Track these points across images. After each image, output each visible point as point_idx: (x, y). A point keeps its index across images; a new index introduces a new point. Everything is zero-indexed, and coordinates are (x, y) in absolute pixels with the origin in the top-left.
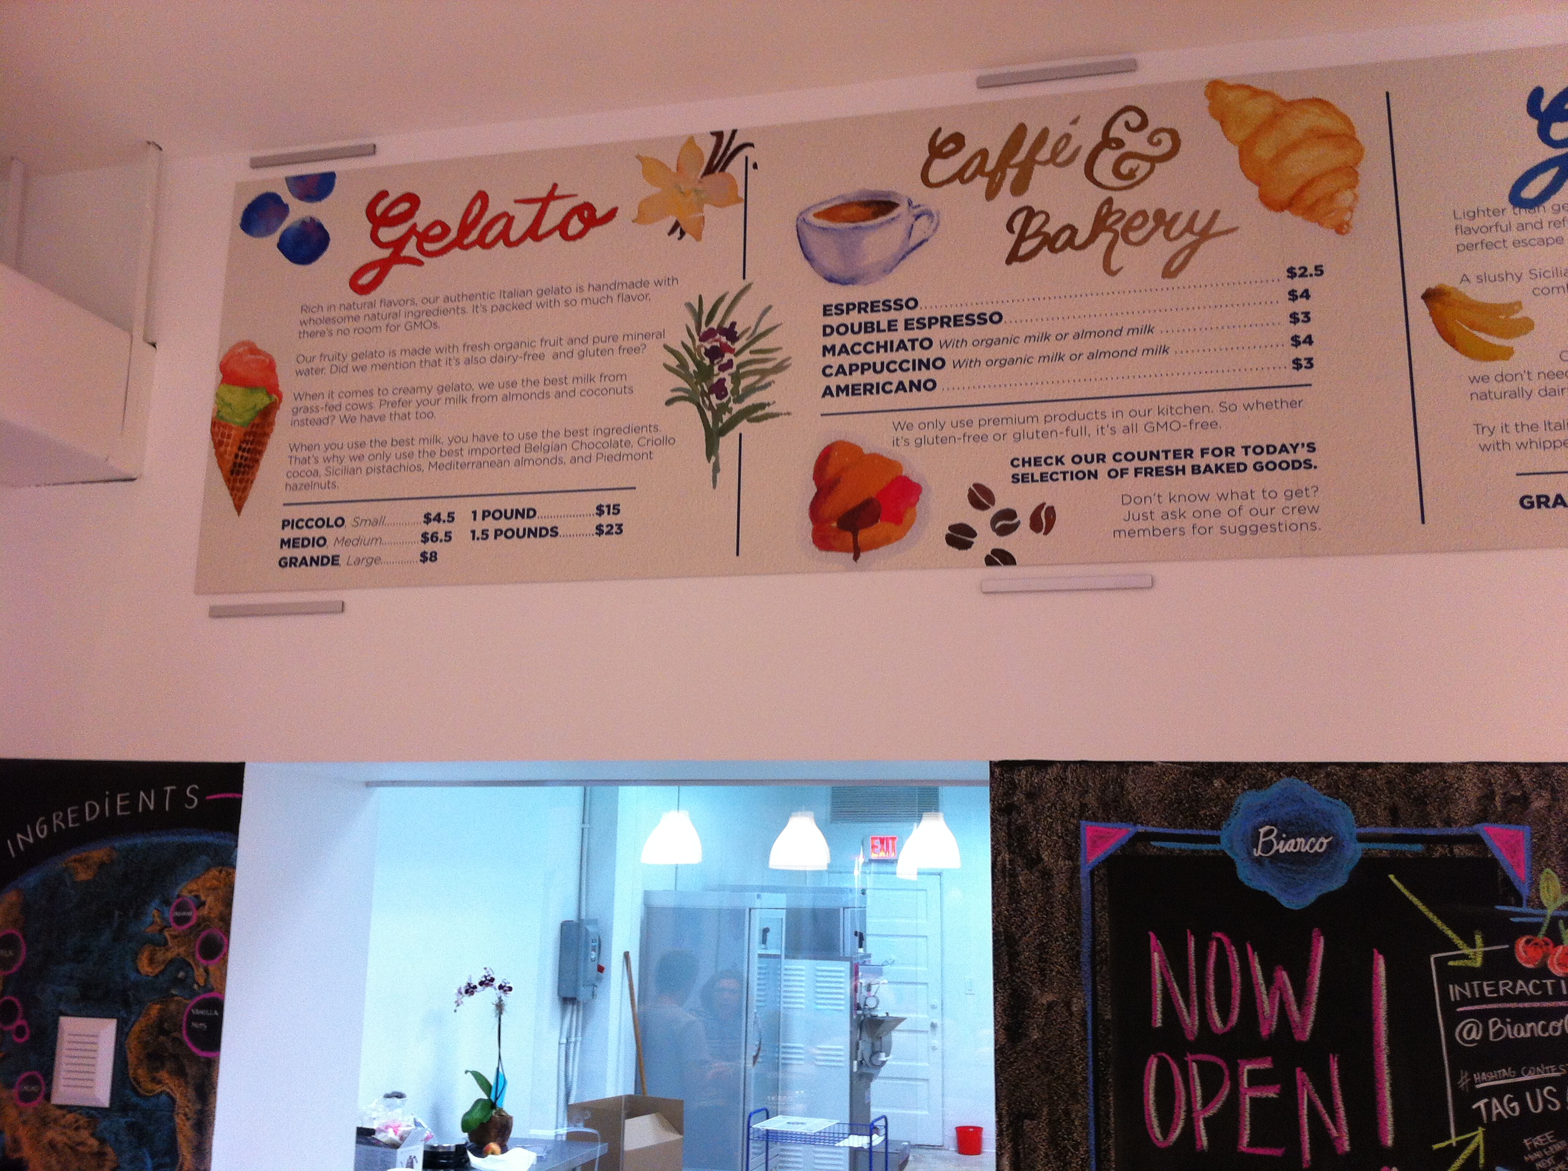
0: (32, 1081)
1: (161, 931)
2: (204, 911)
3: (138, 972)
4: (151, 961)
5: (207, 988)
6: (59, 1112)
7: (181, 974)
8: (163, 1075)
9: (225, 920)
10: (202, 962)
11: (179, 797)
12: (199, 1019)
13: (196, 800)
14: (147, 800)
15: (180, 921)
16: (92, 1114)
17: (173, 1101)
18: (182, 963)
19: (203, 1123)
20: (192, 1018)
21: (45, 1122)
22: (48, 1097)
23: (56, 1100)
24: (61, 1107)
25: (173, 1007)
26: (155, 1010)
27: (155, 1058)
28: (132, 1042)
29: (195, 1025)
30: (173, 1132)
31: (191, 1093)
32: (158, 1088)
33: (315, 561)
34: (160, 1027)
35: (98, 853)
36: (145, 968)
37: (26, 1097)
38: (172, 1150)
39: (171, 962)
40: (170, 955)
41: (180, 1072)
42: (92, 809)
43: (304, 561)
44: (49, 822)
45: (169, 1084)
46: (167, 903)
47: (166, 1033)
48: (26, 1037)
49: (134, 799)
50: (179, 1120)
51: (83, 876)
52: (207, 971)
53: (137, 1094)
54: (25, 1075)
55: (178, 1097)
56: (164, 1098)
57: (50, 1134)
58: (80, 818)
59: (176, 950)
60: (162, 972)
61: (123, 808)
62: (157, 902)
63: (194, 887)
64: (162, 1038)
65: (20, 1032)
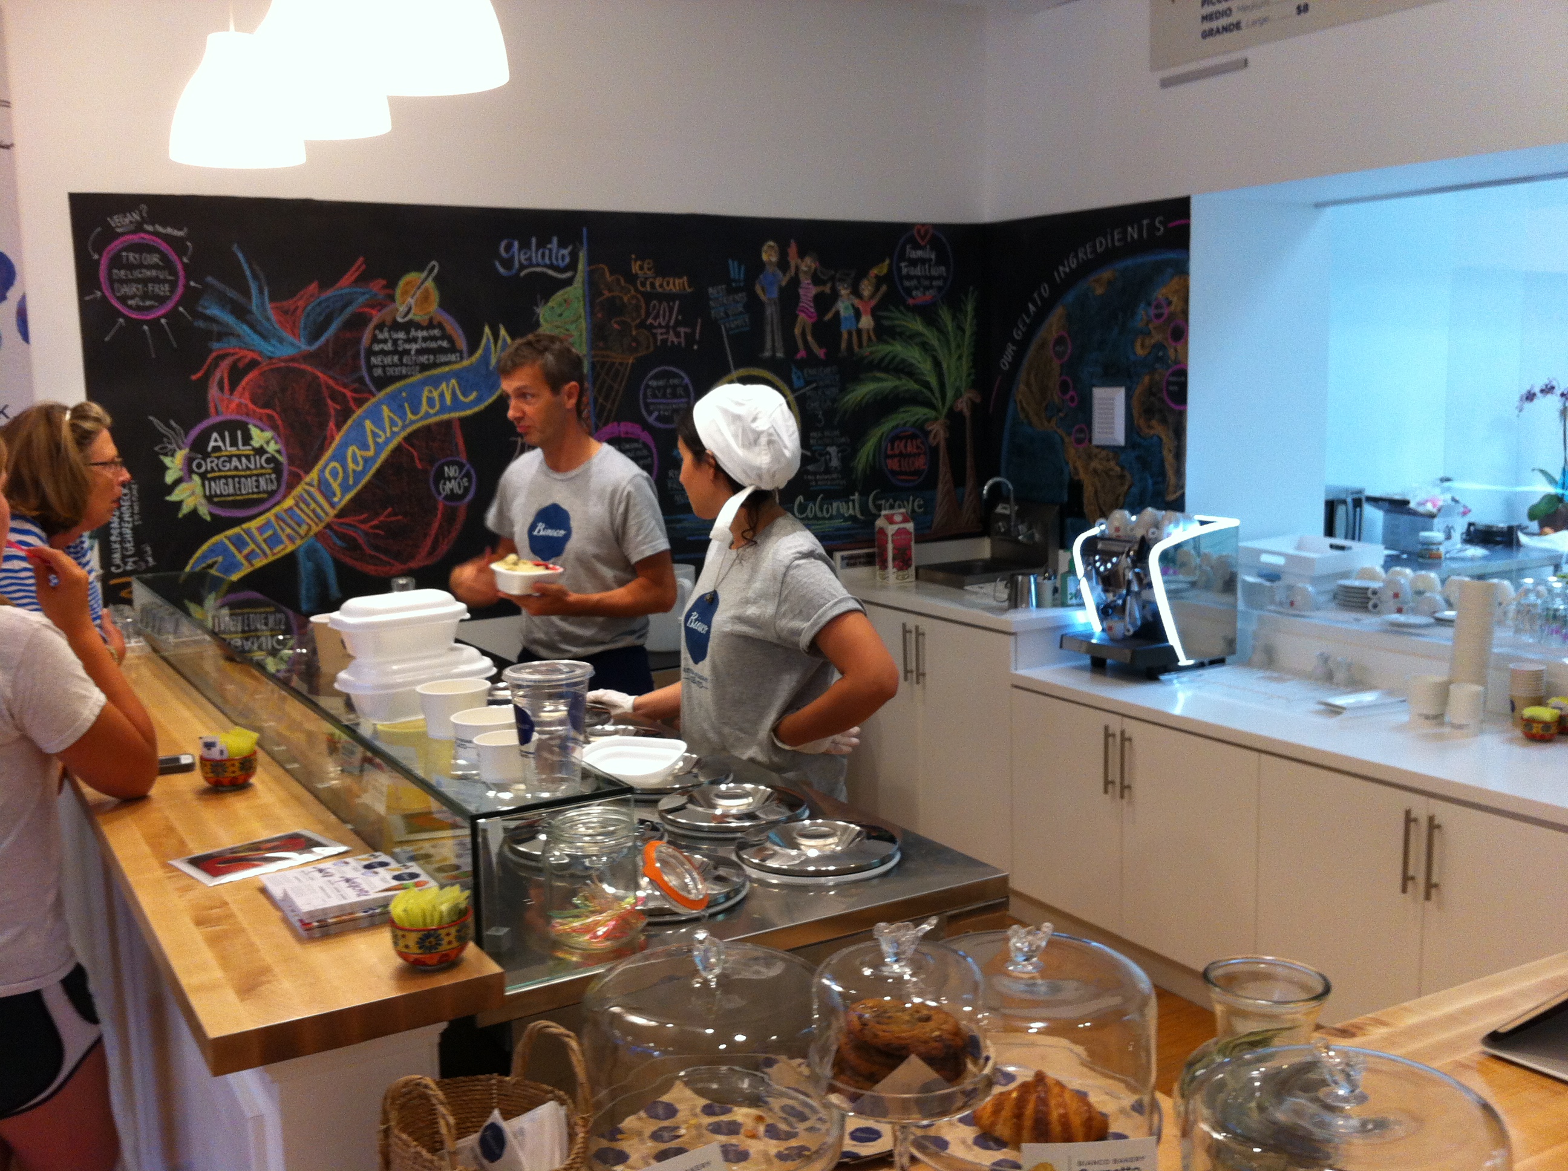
0: (1081, 431)
1: (1147, 325)
2: (1172, 308)
3: (1135, 354)
4: (1143, 346)
5: (1176, 362)
6: (1096, 451)
7: (1161, 354)
8: (1154, 423)
9: (1185, 312)
10: (1174, 344)
11: (1152, 228)
12: (1174, 383)
13: (1162, 229)
14: (1132, 232)
15: (1158, 316)
16: (1115, 450)
17: (1160, 439)
18: (1159, 346)
19: (1179, 454)
20: (1169, 383)
21: (1090, 457)
22: (1090, 440)
23: (1095, 442)
24: (1098, 447)
25: (1157, 377)
26: (1146, 379)
27: (1149, 412)
28: (1135, 403)
29: (1171, 388)
30: (1162, 462)
31: (1171, 434)
32: (1152, 432)
33: (1226, 29)
34: (1151, 392)
35: (1106, 274)
36: (1140, 351)
37: (1079, 441)
38: (1163, 473)
39: (1154, 346)
40: (1153, 341)
41: (1164, 421)
42: (1101, 243)
43: (1218, 31)
44: (1076, 256)
45: (1158, 430)
46: (1149, 304)
47: (1154, 395)
48: (1076, 402)
49: (1125, 232)
50: (1165, 453)
51: (1099, 291)
52: (1176, 351)
53: (1140, 436)
54: (1077, 427)
55: (1164, 437)
56: (1155, 439)
57: (1094, 464)
58: (1094, 251)
59: (1157, 337)
60: (1150, 353)
61: (1119, 240)
62: (1142, 305)
63: (1164, 291)
64: (1152, 399)
65: (1072, 399)
